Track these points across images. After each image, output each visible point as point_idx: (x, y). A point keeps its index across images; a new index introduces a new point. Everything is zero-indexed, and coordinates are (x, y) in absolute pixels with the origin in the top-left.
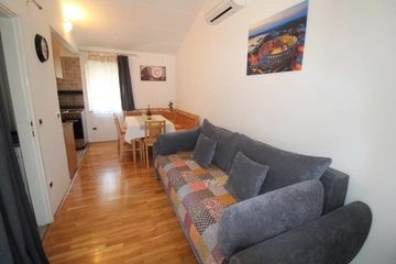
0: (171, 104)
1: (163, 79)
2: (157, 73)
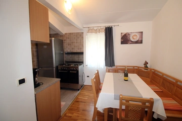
1: (140, 42)
2: (135, 37)
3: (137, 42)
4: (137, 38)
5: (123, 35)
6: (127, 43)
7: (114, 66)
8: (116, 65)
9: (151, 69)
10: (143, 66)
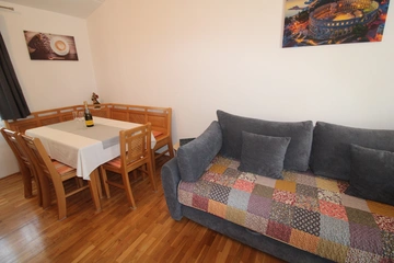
0: (95, 97)
1: (72, 57)
2: (61, 46)
3: (67, 57)
4: (66, 50)
5: (31, 36)
6: (46, 59)
7: (29, 114)
8: (31, 111)
9: (106, 105)
10: (91, 103)
